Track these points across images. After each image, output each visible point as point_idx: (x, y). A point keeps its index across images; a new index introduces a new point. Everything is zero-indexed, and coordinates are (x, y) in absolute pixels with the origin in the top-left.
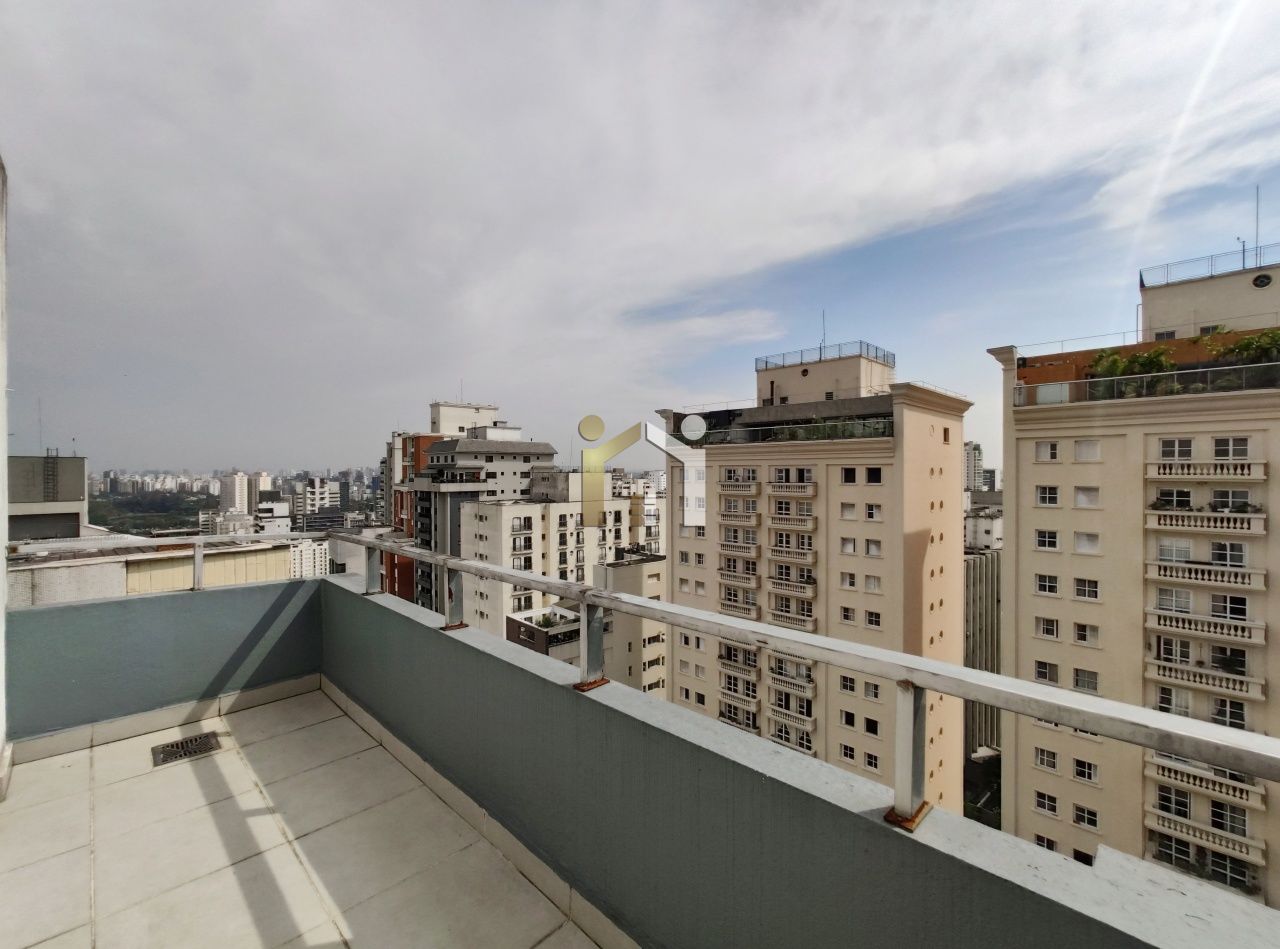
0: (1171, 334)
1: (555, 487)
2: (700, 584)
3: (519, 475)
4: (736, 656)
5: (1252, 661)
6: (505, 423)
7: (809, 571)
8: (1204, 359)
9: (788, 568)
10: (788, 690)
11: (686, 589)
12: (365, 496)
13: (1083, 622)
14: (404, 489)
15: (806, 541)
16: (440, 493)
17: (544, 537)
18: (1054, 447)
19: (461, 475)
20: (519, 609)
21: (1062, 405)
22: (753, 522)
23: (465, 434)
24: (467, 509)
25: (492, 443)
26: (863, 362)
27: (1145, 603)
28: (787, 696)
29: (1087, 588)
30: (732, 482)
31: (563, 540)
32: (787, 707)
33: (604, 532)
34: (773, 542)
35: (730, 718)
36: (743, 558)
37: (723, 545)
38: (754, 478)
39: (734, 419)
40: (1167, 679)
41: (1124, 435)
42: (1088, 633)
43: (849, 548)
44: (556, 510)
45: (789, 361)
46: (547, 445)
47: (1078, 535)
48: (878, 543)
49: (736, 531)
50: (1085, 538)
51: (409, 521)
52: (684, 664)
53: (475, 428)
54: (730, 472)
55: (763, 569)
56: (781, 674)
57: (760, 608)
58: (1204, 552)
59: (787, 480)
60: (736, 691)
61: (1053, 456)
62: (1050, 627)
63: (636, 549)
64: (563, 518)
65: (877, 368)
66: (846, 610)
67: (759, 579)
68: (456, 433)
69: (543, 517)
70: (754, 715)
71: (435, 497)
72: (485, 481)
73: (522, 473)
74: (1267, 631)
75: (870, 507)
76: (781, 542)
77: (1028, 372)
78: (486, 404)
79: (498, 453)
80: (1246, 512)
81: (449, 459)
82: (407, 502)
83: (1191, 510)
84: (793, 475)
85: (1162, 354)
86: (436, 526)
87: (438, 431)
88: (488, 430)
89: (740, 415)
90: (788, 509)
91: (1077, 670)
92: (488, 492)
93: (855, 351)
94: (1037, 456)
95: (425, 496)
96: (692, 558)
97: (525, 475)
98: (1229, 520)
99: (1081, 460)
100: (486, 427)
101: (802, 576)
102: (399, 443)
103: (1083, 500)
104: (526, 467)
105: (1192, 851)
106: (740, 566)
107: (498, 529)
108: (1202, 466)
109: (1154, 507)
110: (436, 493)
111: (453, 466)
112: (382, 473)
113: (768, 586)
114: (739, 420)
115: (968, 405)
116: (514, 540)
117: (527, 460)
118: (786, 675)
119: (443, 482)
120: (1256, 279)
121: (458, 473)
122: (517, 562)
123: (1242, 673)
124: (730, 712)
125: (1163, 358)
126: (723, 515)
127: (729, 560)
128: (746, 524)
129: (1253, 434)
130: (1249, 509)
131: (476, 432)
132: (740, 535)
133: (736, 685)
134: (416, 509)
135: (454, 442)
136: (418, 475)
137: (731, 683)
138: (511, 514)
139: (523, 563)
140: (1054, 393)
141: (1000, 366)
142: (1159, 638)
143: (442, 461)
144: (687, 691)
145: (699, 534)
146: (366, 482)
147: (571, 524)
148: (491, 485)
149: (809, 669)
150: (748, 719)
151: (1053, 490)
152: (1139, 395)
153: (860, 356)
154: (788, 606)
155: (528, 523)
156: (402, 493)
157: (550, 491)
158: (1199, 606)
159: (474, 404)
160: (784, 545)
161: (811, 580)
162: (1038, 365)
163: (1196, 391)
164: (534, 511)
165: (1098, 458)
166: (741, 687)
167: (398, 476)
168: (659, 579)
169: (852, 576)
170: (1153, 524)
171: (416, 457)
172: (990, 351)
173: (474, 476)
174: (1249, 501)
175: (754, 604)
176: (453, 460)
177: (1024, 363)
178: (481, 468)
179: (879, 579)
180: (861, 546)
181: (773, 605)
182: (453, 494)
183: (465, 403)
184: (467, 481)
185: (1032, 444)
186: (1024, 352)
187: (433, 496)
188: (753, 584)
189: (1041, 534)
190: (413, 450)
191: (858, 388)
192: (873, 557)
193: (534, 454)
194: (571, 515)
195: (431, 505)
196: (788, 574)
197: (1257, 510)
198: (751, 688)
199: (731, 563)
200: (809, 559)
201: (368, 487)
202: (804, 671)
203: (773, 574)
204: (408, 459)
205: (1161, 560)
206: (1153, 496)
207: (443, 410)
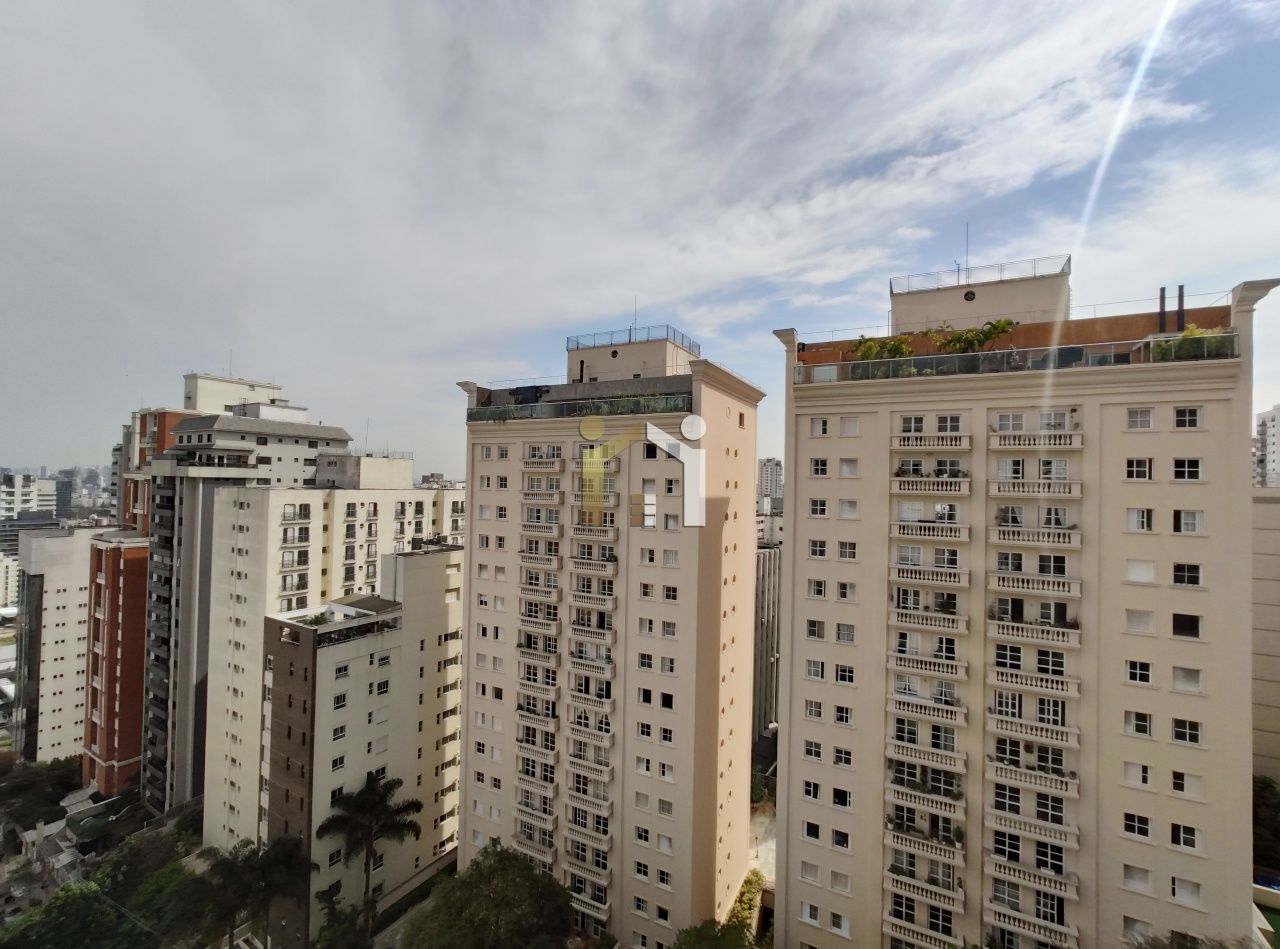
1: (344, 472)
2: (500, 570)
3: (301, 462)
4: (536, 643)
6: (287, 401)
7: (611, 549)
9: (590, 547)
10: (588, 674)
11: (485, 575)
13: (844, 581)
14: (139, 477)
15: (608, 519)
16: (188, 478)
17: (325, 528)
18: (825, 423)
19: (221, 458)
20: (289, 608)
21: (832, 384)
22: (556, 500)
24: (224, 495)
25: (265, 421)
26: (670, 345)
27: (889, 558)
28: (587, 679)
29: (848, 549)
30: (536, 459)
31: (350, 531)
32: (587, 691)
33: (402, 524)
34: (576, 520)
35: (528, 710)
36: (546, 539)
37: (525, 526)
38: (558, 455)
39: (541, 396)
40: (904, 625)
41: (876, 412)
42: (848, 591)
44: (342, 497)
45: (599, 342)
46: (340, 430)
47: (842, 502)
49: (538, 511)
50: (847, 504)
51: (145, 516)
52: (481, 657)
53: (244, 405)
54: (534, 448)
55: (565, 550)
56: (581, 658)
57: (562, 590)
58: (930, 514)
60: (535, 681)
61: (824, 431)
62: (819, 588)
63: (437, 539)
64: (351, 510)
66: (646, 586)
67: (561, 559)
68: (220, 412)
69: (326, 506)
70: (554, 704)
71: (182, 483)
72: (255, 467)
73: (306, 460)
74: (970, 576)
75: (670, 482)
76: (583, 520)
77: (806, 355)
78: (264, 381)
79: (273, 436)
81: (205, 439)
82: (144, 493)
83: (922, 477)
86: (180, 520)
87: (195, 408)
88: (262, 408)
89: (548, 391)
91: (839, 625)
92: (258, 480)
93: (662, 334)
94: (812, 432)
95: (168, 483)
96: (493, 542)
97: (310, 462)
98: (947, 484)
99: (845, 435)
100: (259, 404)
101: (603, 555)
103: (845, 469)
104: (312, 453)
105: (918, 772)
106: (542, 547)
108: (929, 438)
109: (898, 475)
110: (182, 478)
111: (209, 448)
113: (570, 566)
114: (545, 397)
115: (762, 395)
116: (285, 531)
117: (313, 445)
118: (586, 659)
119: (193, 465)
120: (967, 294)
121: (216, 455)
122: (288, 557)
123: (954, 613)
124: (528, 703)
126: (526, 495)
127: (531, 542)
128: (549, 502)
129: (964, 413)
130: (960, 474)
131: (244, 409)
132: (543, 515)
133: (535, 674)
134: (154, 501)
135: (214, 418)
136: (159, 457)
137: (531, 672)
138: (284, 500)
139: (296, 558)
140: (825, 373)
141: (784, 348)
142: (899, 589)
143: (194, 441)
144: (484, 687)
145: (501, 516)
147: (362, 515)
148: (263, 471)
149: (609, 650)
150: (547, 708)
151: (824, 463)
153: (667, 339)
154: (589, 586)
155: (305, 511)
156: (136, 482)
157: (337, 478)
158: (926, 558)
159: (247, 379)
160: (587, 523)
161: (614, 559)
162: (814, 350)
164: (315, 498)
165: (857, 433)
166: (540, 676)
167: (134, 460)
168: (459, 570)
169: (651, 552)
170: (896, 489)
171: (159, 439)
172: (777, 333)
173: (240, 460)
174: (959, 468)
175: (555, 587)
176: (209, 440)
177: (802, 348)
178: (251, 452)
179: (676, 553)
180: (661, 520)
181: (575, 587)
182: (206, 480)
183: (236, 377)
184: (229, 465)
185: (808, 419)
187: (178, 483)
188: (555, 565)
189: (814, 503)
190: (155, 429)
191: (664, 371)
192: (671, 532)
193: (322, 439)
194: (362, 504)
195: (174, 494)
196: (590, 554)
197: (965, 475)
198: (551, 677)
199: (532, 545)
200: (611, 535)
202: (604, 653)
203: (575, 554)
204: (146, 439)
205: (901, 520)
206: (896, 466)
207: (200, 382)
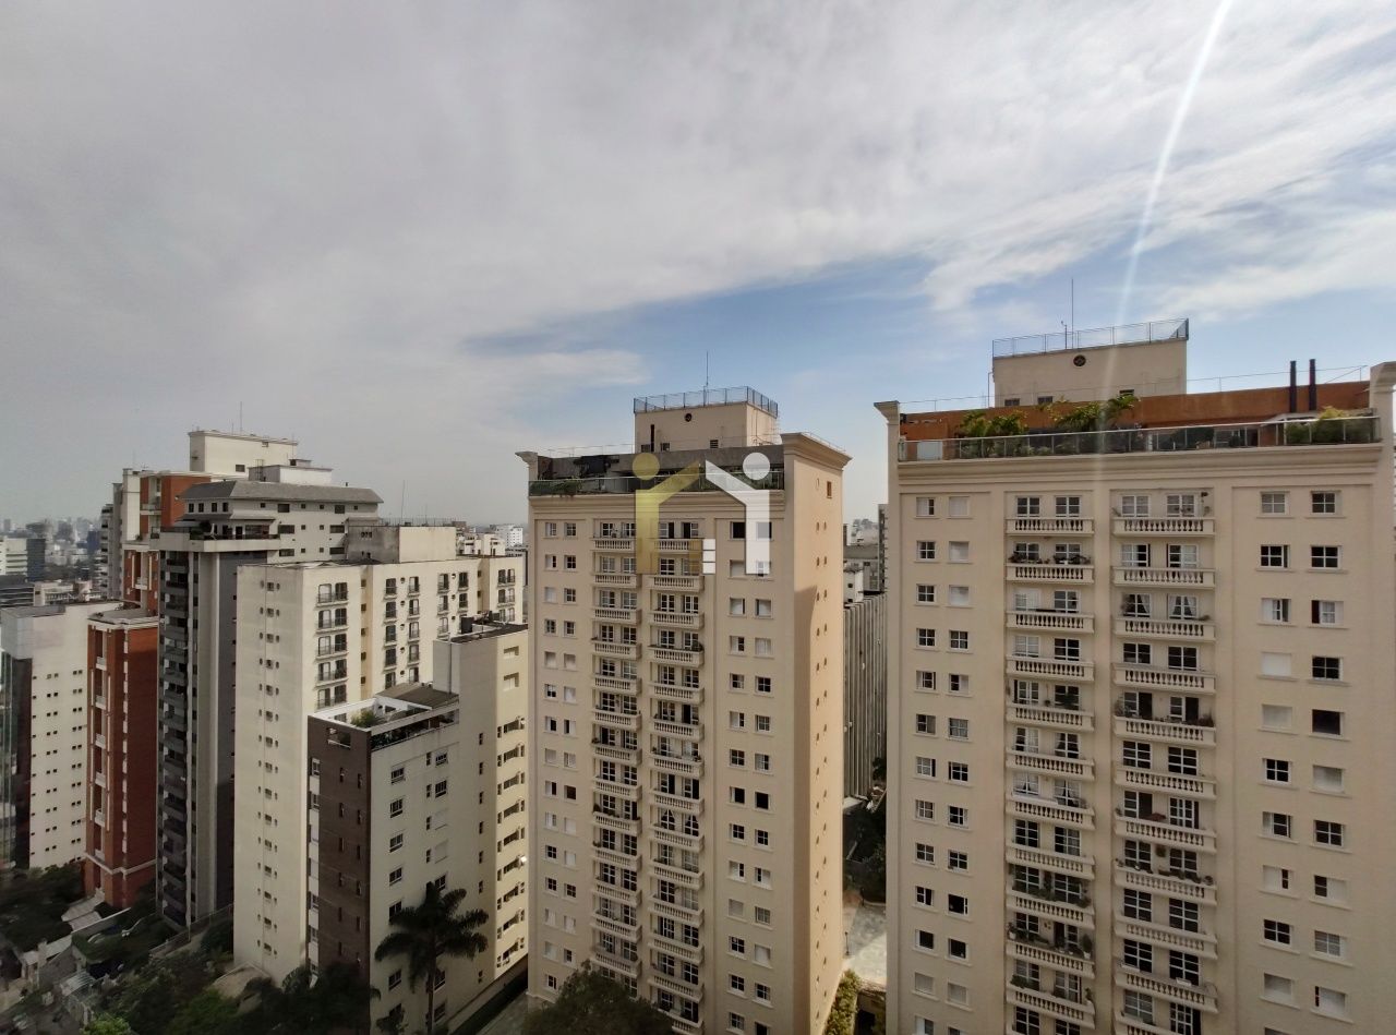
0: (1016, 402)
1: (380, 544)
2: (570, 658)
3: (327, 528)
4: (613, 738)
5: (1083, 696)
6: (309, 462)
7: (695, 637)
8: (1048, 426)
9: (672, 634)
10: (673, 772)
11: (552, 664)
12: (74, 559)
13: (955, 673)
14: (142, 548)
15: (692, 603)
16: (203, 553)
17: (364, 608)
18: (932, 503)
19: (239, 530)
20: (327, 703)
21: (939, 462)
22: (633, 583)
23: (245, 475)
24: (247, 575)
25: (286, 486)
26: (749, 409)
27: (1006, 649)
28: (672, 778)
29: (959, 639)
30: (609, 538)
31: (391, 611)
32: (672, 791)
33: (446, 598)
34: (655, 605)
35: (606, 811)
36: (621, 625)
37: (597, 611)
38: (633, 534)
39: (609, 467)
40: (1023, 721)
41: (988, 493)
42: (960, 683)
43: (738, 609)
44: (381, 573)
45: (671, 404)
46: (368, 492)
47: (952, 587)
48: (768, 603)
49: (612, 594)
50: (958, 590)
51: (150, 593)
52: (550, 753)
53: (262, 468)
54: (605, 526)
55: (644, 637)
56: (664, 754)
57: (641, 682)
58: (1050, 602)
59: (671, 536)
60: (613, 779)
61: (932, 511)
62: (928, 679)
63: (488, 619)
64: (391, 586)
65: (762, 416)
66: (735, 677)
67: (640, 648)
68: (232, 474)
69: (364, 583)
70: (635, 804)
71: (196, 558)
72: (276, 537)
73: (332, 527)
74: (1095, 669)
76: (664, 605)
77: (910, 428)
78: (279, 437)
79: (296, 501)
80: (1078, 563)
81: (220, 508)
82: (147, 567)
83: (1040, 563)
84: (678, 530)
85: (1017, 418)
86: (196, 600)
87: (202, 470)
88: (282, 471)
89: (617, 461)
90: (671, 568)
91: (951, 720)
92: (281, 551)
93: (741, 397)
94: (917, 512)
95: (180, 558)
96: (560, 627)
97: (337, 529)
98: (1068, 570)
99: (955, 516)
100: (278, 466)
101: (688, 643)
102: (134, 485)
103: (956, 553)
104: (339, 519)
105: (1041, 877)
106: (617, 634)
107: (296, 598)
108: (1048, 521)
109: (1013, 560)
110: (196, 554)
111: (226, 518)
112: (105, 526)
113: (650, 655)
114: (615, 467)
115: (848, 459)
116: (321, 614)
117: (340, 509)
118: (670, 755)
119: (209, 538)
120: (1075, 359)
121: (234, 526)
122: (324, 642)
123: (1076, 708)
124: (606, 804)
125: (1018, 422)
126: (598, 577)
127: (604, 628)
128: (624, 586)
129: (1084, 494)
130: (1082, 561)
131: (262, 473)
132: (618, 599)
133: (612, 772)
134: (163, 577)
135: (228, 485)
136: (167, 528)
137: (608, 770)
138: (316, 580)
139: (333, 643)
140: (931, 450)
141: (885, 421)
142: (1016, 682)
143: (208, 510)
144: (554, 785)
145: (569, 599)
146: (77, 539)
147: (402, 591)
148: (285, 541)
149: (696, 746)
150: (627, 809)
151: (931, 545)
152: (1001, 456)
153: (747, 402)
154: (672, 677)
155: (341, 591)
156: (138, 555)
157: (373, 550)
158: (1046, 650)
159: (260, 435)
160: (668, 608)
161: (699, 648)
162: (916, 422)
163: (1044, 454)
164: (351, 575)
165: (968, 514)
166: (618, 774)
167: (132, 529)
168: (517, 654)
169: (741, 640)
170: (1012, 576)
171: (164, 506)
172: (878, 405)
173: (260, 530)
174: (1081, 554)
175: (634, 677)
176: (225, 509)
177: (905, 419)
179: (769, 641)
180: (751, 606)
181: (655, 677)
182: (223, 555)
183: (247, 432)
184: (248, 537)
185: (914, 498)
186: (905, 409)
187: (191, 559)
188: (633, 654)
189: (922, 588)
190: (159, 494)
191: (744, 437)
192: (764, 618)
193: (349, 503)
194: (403, 579)
195: (187, 571)
196: (672, 641)
197: (1088, 562)
198: (630, 774)
199: (606, 632)
200: (696, 623)
201: (80, 545)
202: (690, 749)
203: (655, 642)
204: (148, 506)
205: (1018, 609)
206: (1011, 551)
207: (208, 440)
